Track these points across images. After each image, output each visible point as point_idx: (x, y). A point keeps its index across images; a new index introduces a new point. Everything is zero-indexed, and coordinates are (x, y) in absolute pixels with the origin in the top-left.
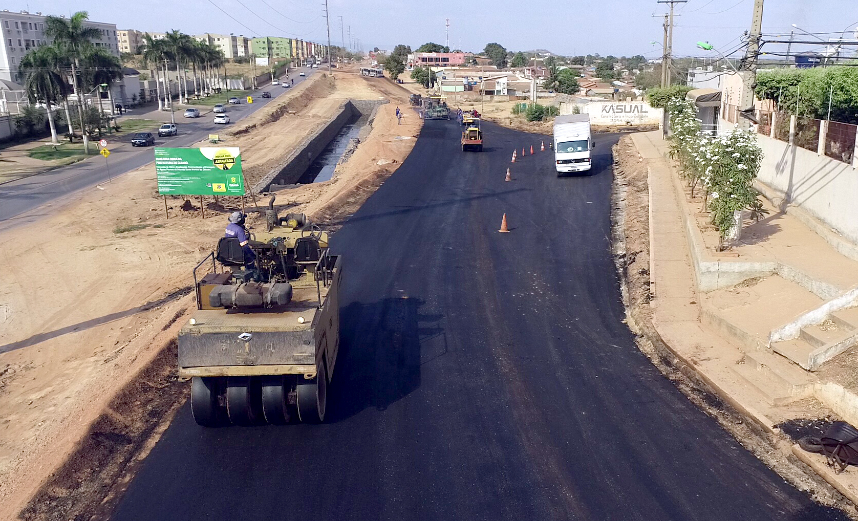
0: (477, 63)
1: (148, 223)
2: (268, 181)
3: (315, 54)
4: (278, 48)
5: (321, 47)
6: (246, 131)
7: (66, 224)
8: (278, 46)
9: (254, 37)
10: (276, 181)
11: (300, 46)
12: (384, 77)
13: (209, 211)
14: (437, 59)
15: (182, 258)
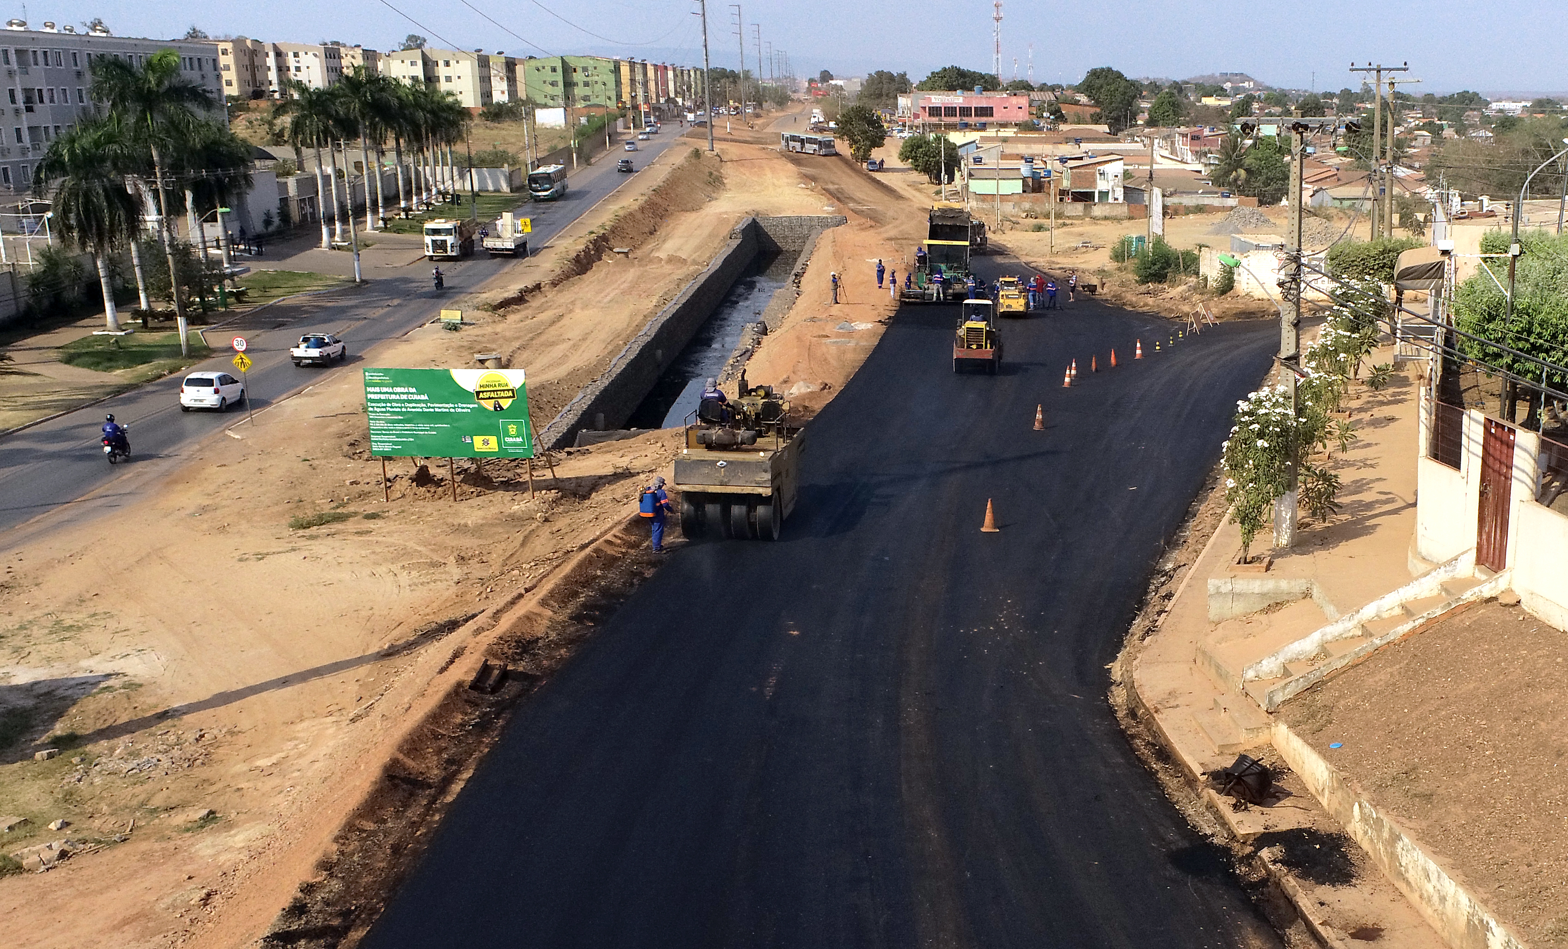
0: (1062, 116)
1: (351, 508)
2: (572, 419)
3: (676, 92)
4: (586, 84)
5: (690, 76)
6: (520, 300)
7: (192, 510)
8: (586, 79)
9: (531, 58)
10: (587, 420)
11: (639, 77)
12: (837, 154)
13: (465, 487)
14: (965, 111)
15: (427, 574)
